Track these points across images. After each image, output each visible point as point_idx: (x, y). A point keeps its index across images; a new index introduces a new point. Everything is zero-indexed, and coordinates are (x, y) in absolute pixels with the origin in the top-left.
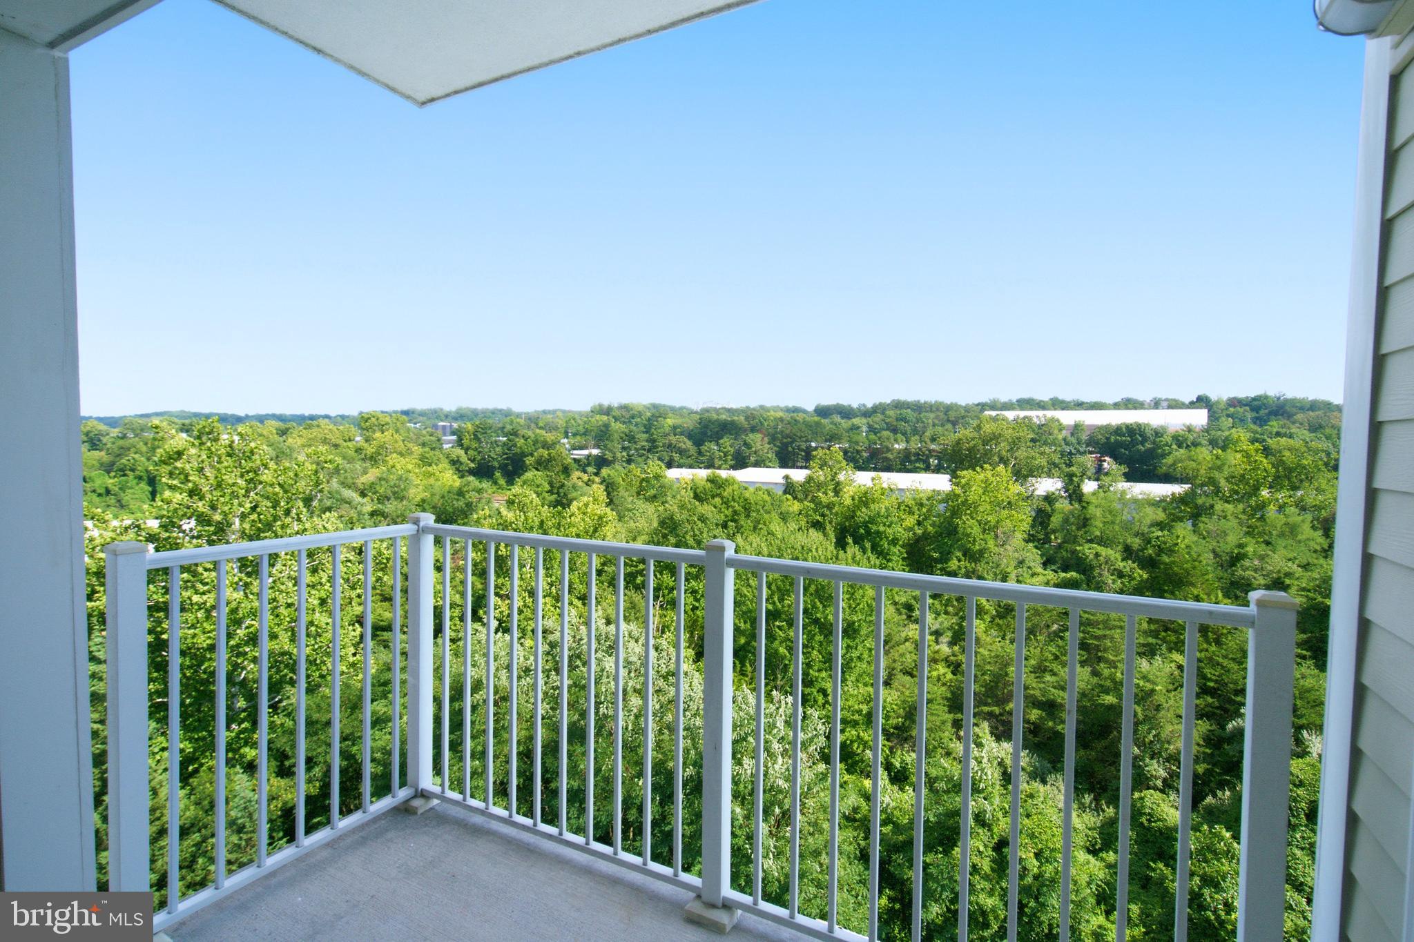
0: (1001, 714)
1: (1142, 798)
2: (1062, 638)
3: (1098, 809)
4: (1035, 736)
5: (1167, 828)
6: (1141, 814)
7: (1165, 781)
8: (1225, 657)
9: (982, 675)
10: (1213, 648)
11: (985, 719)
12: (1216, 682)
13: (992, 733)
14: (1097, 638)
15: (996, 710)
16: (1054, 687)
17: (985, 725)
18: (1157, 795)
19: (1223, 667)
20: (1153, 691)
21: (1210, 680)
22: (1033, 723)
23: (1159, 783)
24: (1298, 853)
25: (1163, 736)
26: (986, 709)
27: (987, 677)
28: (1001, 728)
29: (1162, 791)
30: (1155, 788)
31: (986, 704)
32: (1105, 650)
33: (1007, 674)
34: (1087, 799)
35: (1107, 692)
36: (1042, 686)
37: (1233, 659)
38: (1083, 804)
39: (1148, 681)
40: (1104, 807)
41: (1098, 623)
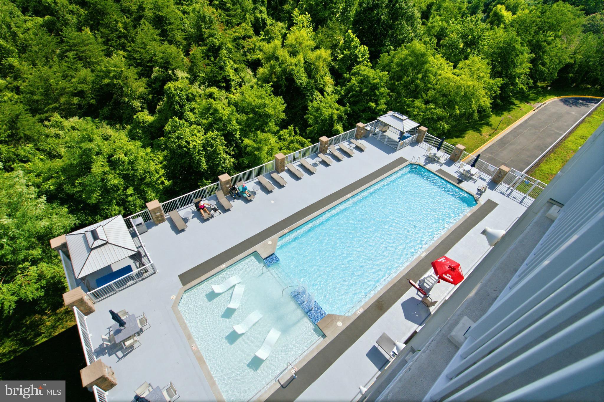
0: (60, 106)
1: (137, 117)
2: (67, 56)
3: (124, 128)
4: (81, 110)
5: (150, 123)
6: (140, 123)
7: (141, 108)
8: (139, 48)
9: (38, 89)
10: (133, 45)
11: (54, 112)
12: (140, 59)
13: (62, 117)
14: (83, 52)
15: (57, 105)
16: (79, 84)
17: (56, 114)
18: (141, 113)
19: (140, 52)
20: (122, 71)
21: (138, 59)
22: (77, 104)
23: (140, 109)
24: (188, 113)
25: (134, 90)
26: (50, 106)
27: (41, 90)
28: (64, 113)
29: (142, 111)
30: (139, 111)
31: (49, 104)
32: (90, 57)
33: (51, 85)
34: (118, 126)
35: (103, 78)
36: (72, 85)
37: (141, 48)
38: (117, 129)
39: (117, 67)
40: (126, 126)
41: (79, 44)
